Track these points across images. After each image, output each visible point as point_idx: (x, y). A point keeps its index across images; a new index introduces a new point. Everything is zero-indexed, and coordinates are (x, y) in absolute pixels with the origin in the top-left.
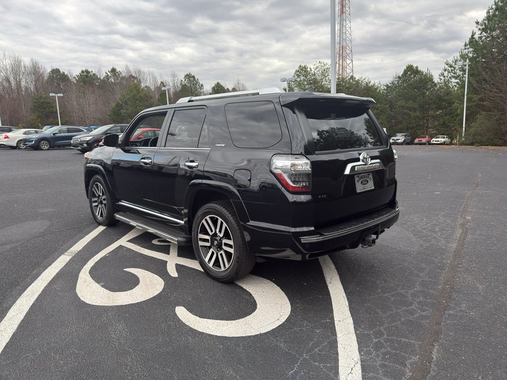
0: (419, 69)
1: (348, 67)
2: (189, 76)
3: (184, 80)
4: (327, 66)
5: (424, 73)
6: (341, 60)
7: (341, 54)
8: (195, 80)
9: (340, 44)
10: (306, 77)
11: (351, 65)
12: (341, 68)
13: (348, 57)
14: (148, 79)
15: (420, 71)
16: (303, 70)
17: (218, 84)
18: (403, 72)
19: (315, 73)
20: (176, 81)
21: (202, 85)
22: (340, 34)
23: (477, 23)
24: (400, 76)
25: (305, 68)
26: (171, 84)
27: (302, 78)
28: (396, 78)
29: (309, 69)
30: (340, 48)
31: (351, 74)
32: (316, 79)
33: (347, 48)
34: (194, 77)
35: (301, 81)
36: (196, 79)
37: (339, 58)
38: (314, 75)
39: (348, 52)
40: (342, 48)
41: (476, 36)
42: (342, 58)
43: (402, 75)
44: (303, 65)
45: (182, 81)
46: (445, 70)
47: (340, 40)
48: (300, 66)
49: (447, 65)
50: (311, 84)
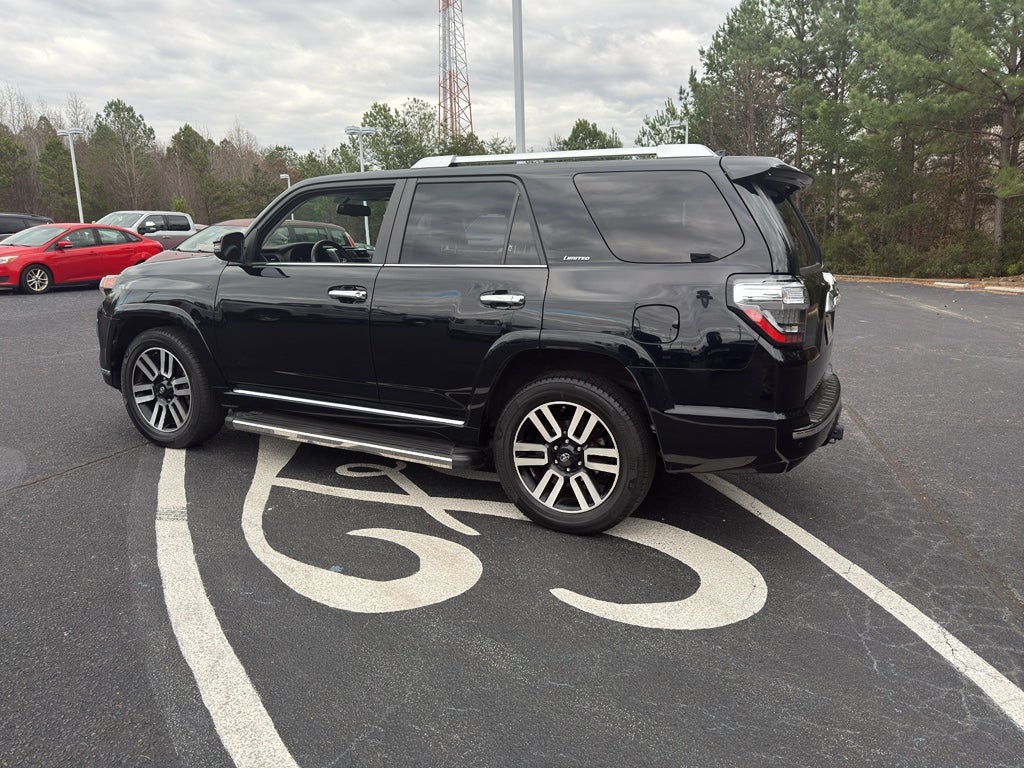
0: (599, 129)
1: (462, 115)
2: (116, 107)
3: (104, 115)
4: (430, 109)
5: (608, 138)
6: (449, 101)
7: (448, 87)
8: (133, 117)
9: (444, 67)
10: (387, 127)
11: (467, 111)
12: (449, 116)
13: (461, 95)
14: (8, 107)
15: (601, 132)
16: (380, 115)
17: (187, 129)
18: (570, 133)
19: (405, 122)
20: (81, 117)
21: (151, 131)
22: (444, 47)
23: (702, 52)
24: (567, 139)
25: (385, 111)
26: (67, 122)
27: (380, 130)
28: (559, 143)
29: (392, 113)
30: (445, 76)
31: (469, 130)
32: (408, 134)
33: (460, 76)
34: (130, 110)
35: (377, 135)
36: (137, 115)
37: (445, 95)
38: (405, 125)
39: (462, 84)
40: (450, 76)
41: (699, 77)
42: (451, 96)
43: (570, 139)
44: (381, 103)
45: (98, 116)
46: (644, 134)
47: (445, 59)
48: (375, 106)
49: (647, 124)
50: (398, 143)
